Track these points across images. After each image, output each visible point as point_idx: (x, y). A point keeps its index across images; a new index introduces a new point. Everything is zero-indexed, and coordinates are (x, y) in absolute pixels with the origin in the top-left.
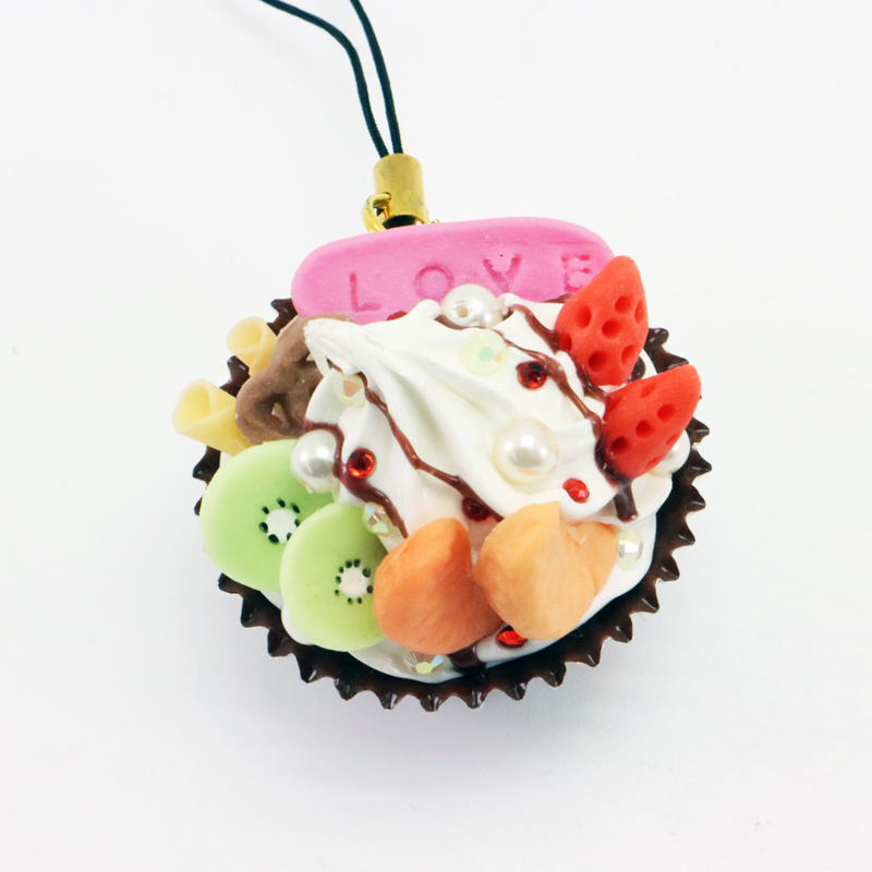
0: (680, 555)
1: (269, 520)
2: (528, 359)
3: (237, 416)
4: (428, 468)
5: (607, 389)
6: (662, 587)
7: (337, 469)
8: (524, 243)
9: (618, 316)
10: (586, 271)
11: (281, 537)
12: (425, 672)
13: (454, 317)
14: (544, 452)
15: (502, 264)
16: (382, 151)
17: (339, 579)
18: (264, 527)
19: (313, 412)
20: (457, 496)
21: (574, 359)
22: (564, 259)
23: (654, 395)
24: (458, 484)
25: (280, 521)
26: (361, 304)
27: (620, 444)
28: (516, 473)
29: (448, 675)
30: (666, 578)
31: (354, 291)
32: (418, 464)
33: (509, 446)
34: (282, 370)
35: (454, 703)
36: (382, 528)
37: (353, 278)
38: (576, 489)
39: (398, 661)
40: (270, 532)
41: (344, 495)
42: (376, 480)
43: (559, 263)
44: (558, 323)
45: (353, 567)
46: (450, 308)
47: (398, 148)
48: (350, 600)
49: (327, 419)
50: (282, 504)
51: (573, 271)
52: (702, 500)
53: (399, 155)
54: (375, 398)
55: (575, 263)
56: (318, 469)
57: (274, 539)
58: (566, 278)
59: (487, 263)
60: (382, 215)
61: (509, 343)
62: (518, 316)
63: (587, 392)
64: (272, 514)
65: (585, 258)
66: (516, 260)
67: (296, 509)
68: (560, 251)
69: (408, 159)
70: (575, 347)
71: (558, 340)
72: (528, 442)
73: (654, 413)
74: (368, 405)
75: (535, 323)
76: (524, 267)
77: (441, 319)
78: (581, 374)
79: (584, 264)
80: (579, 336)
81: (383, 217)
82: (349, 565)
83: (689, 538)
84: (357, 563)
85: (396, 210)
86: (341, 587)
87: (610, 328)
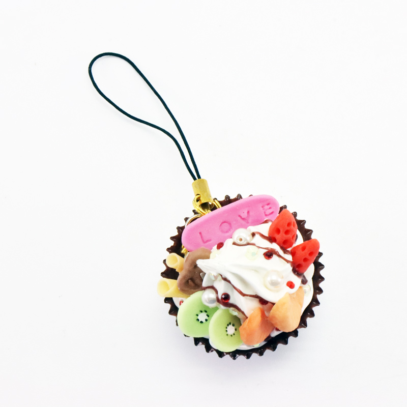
0: (321, 285)
1: (199, 318)
2: (266, 251)
3: (179, 289)
4: (247, 295)
5: (289, 249)
6: (319, 297)
7: (218, 300)
8: (249, 206)
9: (288, 228)
10: (270, 208)
11: (204, 321)
12: (257, 346)
13: (238, 242)
14: (280, 280)
15: (244, 215)
16: (195, 179)
17: (227, 331)
18: (198, 320)
19: (204, 284)
20: (257, 300)
21: (278, 244)
22: (262, 207)
23: (306, 251)
24: (256, 297)
25: (202, 317)
26: (205, 240)
27: (299, 266)
28: (272, 288)
29: (264, 343)
30: (319, 294)
31: (202, 237)
32: (244, 295)
33: (269, 279)
34: (190, 271)
35: (268, 352)
36: (236, 313)
37: (200, 233)
38: (291, 285)
39: (249, 346)
40: (200, 321)
41: (222, 307)
42: (231, 301)
43: (261, 209)
44: (269, 234)
45: (229, 326)
46: (236, 238)
47: (199, 177)
48: (231, 335)
49: (210, 285)
50: (201, 312)
51: (266, 210)
52: (323, 265)
53: (200, 179)
54: (225, 279)
55: (267, 207)
56: (212, 301)
57: (202, 322)
58: (265, 213)
59: (240, 216)
60: (199, 202)
61: (259, 247)
62: (257, 236)
63: (285, 253)
64: (199, 316)
65: (268, 204)
66: (248, 212)
67: (206, 312)
68: (261, 205)
69: (203, 180)
70: (278, 241)
71: (271, 239)
72: (274, 278)
73: (308, 255)
74: (223, 282)
75: (262, 236)
76: (251, 213)
77: (234, 244)
78: (282, 248)
79: (268, 207)
80: (278, 237)
81: (199, 203)
82: (228, 325)
83: (323, 279)
84: (230, 324)
85: (203, 201)
86: (228, 333)
87: (287, 232)
